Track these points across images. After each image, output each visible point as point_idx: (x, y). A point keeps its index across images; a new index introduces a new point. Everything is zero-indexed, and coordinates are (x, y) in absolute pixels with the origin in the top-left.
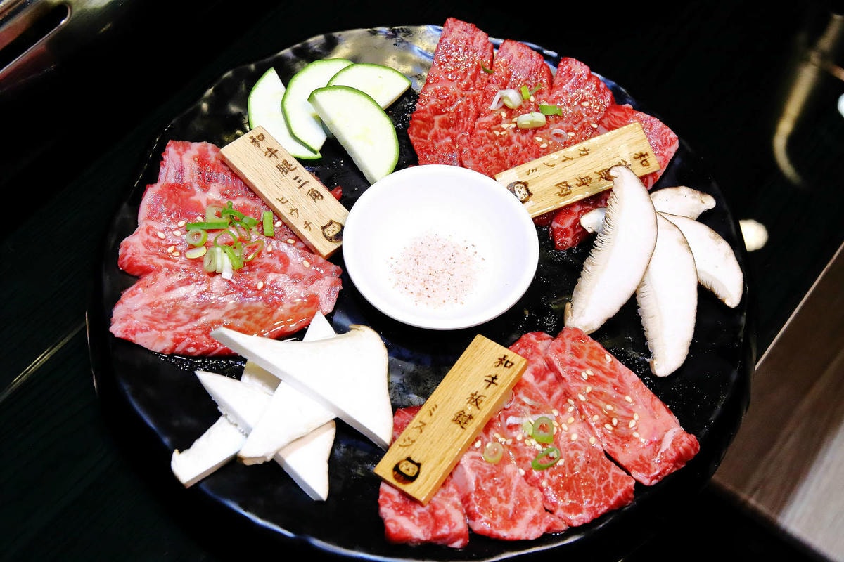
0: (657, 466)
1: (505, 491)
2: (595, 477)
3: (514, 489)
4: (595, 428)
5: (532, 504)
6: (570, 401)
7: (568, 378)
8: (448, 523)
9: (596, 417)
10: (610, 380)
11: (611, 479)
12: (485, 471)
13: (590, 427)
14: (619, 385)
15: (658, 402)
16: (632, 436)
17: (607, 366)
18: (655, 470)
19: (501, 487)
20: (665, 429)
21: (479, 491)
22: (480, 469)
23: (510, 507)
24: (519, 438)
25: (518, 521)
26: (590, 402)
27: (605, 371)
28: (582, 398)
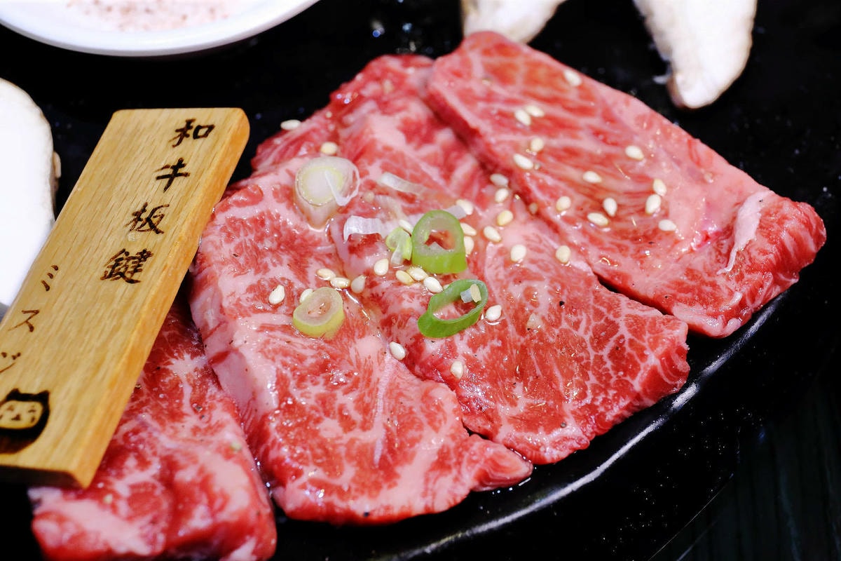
0: (733, 285)
1: (360, 400)
2: (584, 333)
3: (381, 393)
4: (565, 227)
5: (431, 423)
6: (499, 179)
7: (484, 126)
8: (205, 500)
9: (564, 203)
10: (583, 121)
11: (623, 330)
12: (301, 359)
13: (554, 228)
14: (606, 127)
15: (702, 149)
16: (656, 231)
17: (573, 96)
18: (731, 294)
19: (346, 393)
20: (734, 199)
21: (290, 410)
22: (286, 354)
23: (375, 437)
24: (381, 268)
25: (398, 470)
26: (547, 173)
27: (570, 105)
28: (524, 162)
